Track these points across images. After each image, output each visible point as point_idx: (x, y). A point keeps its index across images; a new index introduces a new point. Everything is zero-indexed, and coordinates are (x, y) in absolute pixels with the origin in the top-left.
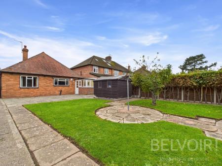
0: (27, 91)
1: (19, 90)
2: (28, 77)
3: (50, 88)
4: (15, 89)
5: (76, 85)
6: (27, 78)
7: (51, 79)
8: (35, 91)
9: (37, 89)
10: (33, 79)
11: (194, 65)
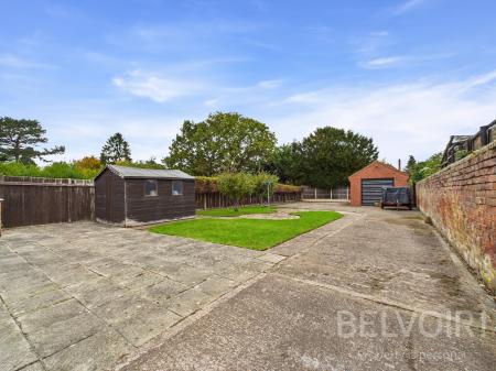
11: (17, 142)
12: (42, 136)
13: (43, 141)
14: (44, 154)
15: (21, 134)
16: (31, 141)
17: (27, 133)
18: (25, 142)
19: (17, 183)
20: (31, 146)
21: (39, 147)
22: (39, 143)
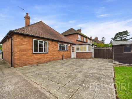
0: (38, 56)
1: (32, 56)
2: (40, 41)
3: (56, 53)
4: (28, 55)
5: (71, 50)
6: (39, 43)
7: (56, 44)
8: (46, 56)
9: (47, 54)
10: (43, 43)
11: (122, 38)
12: (128, 34)
13: (129, 36)
14: (129, 39)
15: (122, 35)
16: (125, 36)
17: (124, 34)
18: (124, 37)
19: (96, 49)
20: (125, 38)
21: (127, 38)
22: (128, 37)
